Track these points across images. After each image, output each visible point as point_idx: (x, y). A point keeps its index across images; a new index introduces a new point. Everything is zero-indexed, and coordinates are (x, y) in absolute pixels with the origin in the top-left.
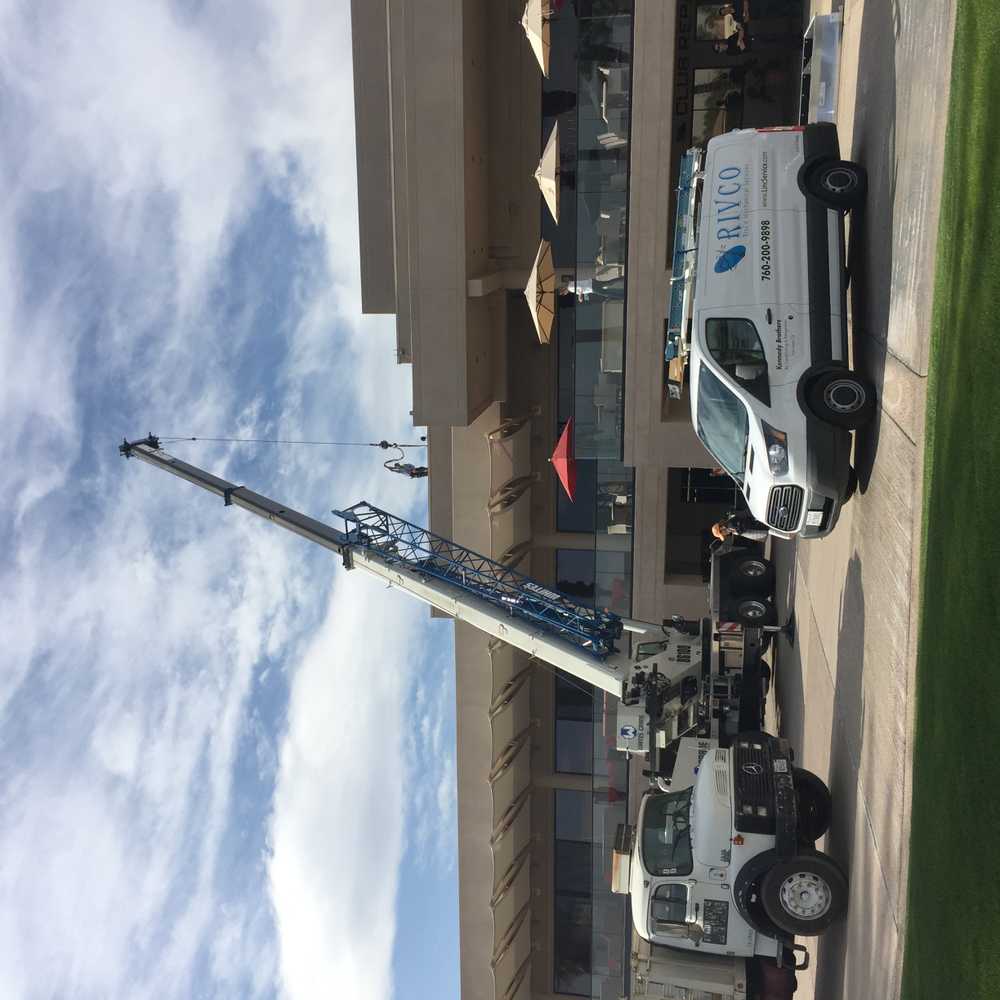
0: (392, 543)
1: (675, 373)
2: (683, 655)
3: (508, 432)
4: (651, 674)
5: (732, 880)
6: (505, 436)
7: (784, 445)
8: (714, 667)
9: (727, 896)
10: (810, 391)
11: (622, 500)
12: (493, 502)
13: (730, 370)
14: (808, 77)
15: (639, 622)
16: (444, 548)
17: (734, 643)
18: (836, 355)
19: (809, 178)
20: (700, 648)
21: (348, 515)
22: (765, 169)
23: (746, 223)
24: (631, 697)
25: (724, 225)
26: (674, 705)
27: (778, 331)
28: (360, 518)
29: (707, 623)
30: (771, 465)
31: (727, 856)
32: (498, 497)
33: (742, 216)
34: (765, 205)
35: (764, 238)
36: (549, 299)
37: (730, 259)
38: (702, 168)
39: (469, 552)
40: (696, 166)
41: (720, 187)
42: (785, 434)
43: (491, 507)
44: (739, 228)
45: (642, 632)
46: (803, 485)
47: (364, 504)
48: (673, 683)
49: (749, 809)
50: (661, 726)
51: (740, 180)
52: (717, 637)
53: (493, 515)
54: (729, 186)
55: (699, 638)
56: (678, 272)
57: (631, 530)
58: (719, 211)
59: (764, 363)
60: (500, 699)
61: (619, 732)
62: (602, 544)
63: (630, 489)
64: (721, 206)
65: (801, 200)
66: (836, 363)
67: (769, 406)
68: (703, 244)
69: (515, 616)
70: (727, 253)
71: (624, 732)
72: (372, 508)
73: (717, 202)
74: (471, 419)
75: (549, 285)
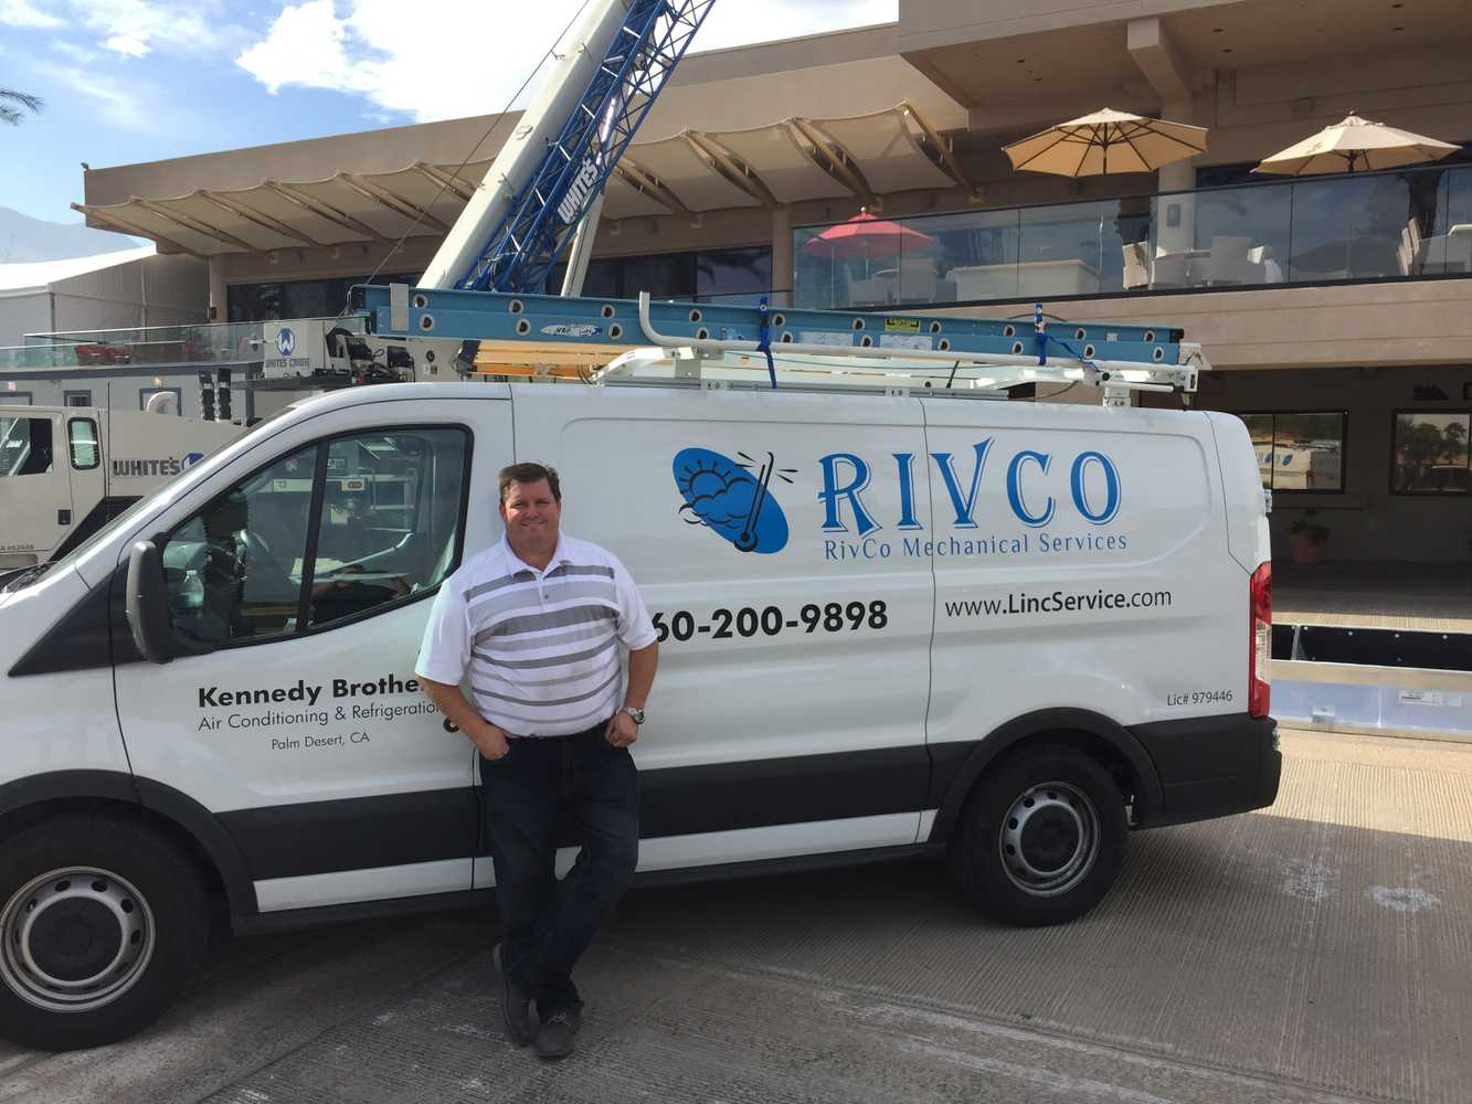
19: (1057, 743)
22: (1102, 601)
23: (885, 550)
25: (883, 476)
33: (911, 535)
34: (953, 609)
35: (810, 615)
37: (731, 502)
41: (1042, 459)
44: (864, 524)
51: (1068, 521)
58: (942, 459)
64: (963, 465)
65: (971, 724)
70: (761, 490)
73: (980, 449)
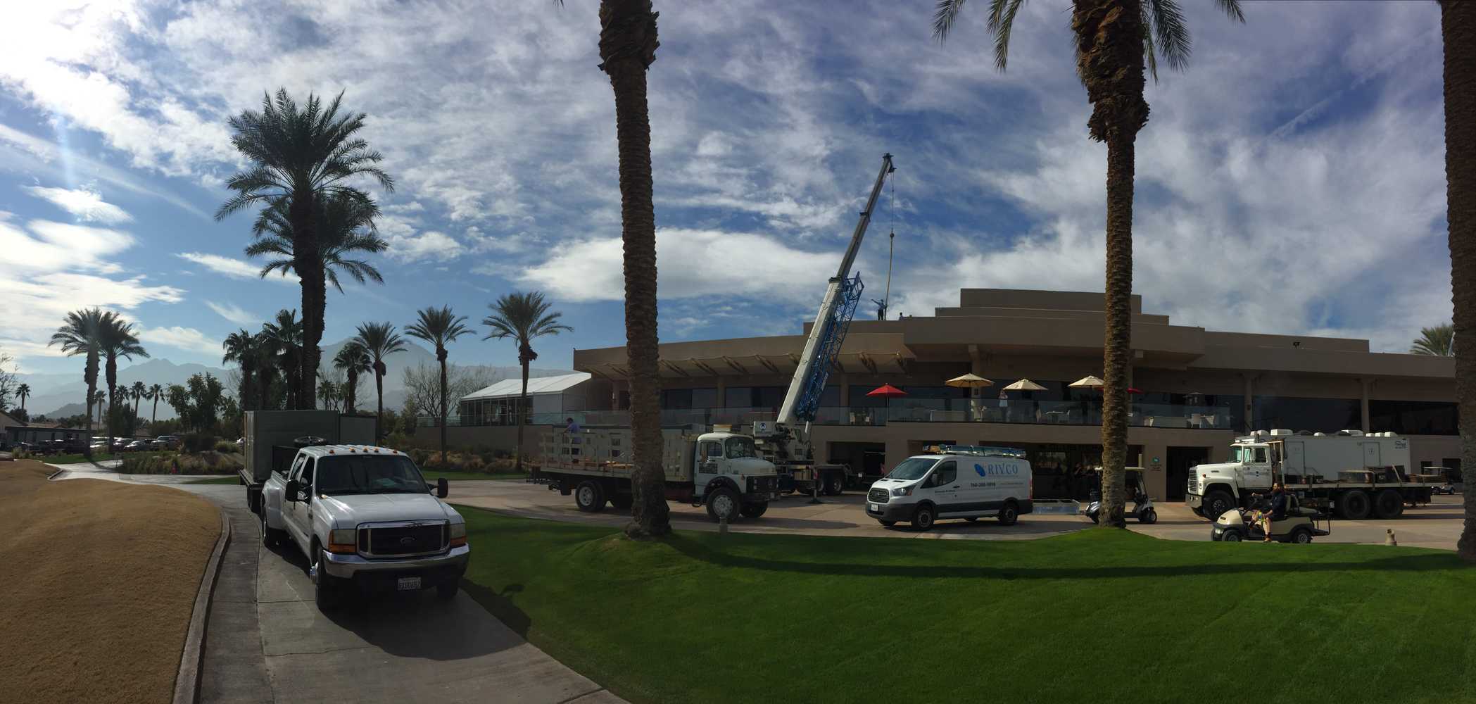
0: (843, 302)
1: (933, 448)
2: (798, 452)
3: (900, 362)
4: (790, 436)
5: (726, 475)
6: (898, 360)
7: (906, 494)
8: (793, 467)
9: (720, 474)
10: (926, 505)
11: (867, 420)
12: (865, 354)
13: (935, 472)
14: (1056, 502)
15: (810, 429)
16: (843, 330)
17: (805, 475)
18: (941, 515)
19: (1012, 502)
20: (801, 460)
21: (857, 279)
22: (1016, 484)
24: (779, 427)
25: (995, 467)
26: (775, 448)
27: (950, 491)
28: (856, 286)
29: (812, 463)
30: (897, 490)
31: (736, 473)
32: (867, 357)
34: (1001, 484)
36: (966, 385)
37: (980, 471)
38: (1018, 458)
39: (841, 343)
40: (1018, 455)
42: (911, 494)
43: (862, 353)
45: (806, 431)
46: (888, 503)
47: (863, 287)
48: (785, 447)
49: (755, 482)
50: (765, 442)
52: (807, 468)
53: (858, 355)
54: (1010, 469)
55: (805, 459)
56: (976, 449)
57: (852, 424)
59: (937, 486)
60: (764, 359)
61: (764, 422)
62: (844, 410)
63: (872, 424)
64: (1002, 467)
65: (1003, 499)
66: (937, 515)
67: (921, 488)
68: (986, 458)
69: (811, 369)
71: (763, 425)
72: (861, 291)
74: (907, 345)
75: (973, 386)
